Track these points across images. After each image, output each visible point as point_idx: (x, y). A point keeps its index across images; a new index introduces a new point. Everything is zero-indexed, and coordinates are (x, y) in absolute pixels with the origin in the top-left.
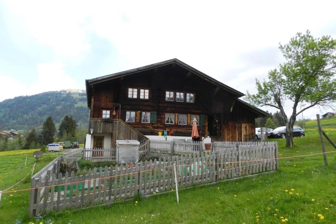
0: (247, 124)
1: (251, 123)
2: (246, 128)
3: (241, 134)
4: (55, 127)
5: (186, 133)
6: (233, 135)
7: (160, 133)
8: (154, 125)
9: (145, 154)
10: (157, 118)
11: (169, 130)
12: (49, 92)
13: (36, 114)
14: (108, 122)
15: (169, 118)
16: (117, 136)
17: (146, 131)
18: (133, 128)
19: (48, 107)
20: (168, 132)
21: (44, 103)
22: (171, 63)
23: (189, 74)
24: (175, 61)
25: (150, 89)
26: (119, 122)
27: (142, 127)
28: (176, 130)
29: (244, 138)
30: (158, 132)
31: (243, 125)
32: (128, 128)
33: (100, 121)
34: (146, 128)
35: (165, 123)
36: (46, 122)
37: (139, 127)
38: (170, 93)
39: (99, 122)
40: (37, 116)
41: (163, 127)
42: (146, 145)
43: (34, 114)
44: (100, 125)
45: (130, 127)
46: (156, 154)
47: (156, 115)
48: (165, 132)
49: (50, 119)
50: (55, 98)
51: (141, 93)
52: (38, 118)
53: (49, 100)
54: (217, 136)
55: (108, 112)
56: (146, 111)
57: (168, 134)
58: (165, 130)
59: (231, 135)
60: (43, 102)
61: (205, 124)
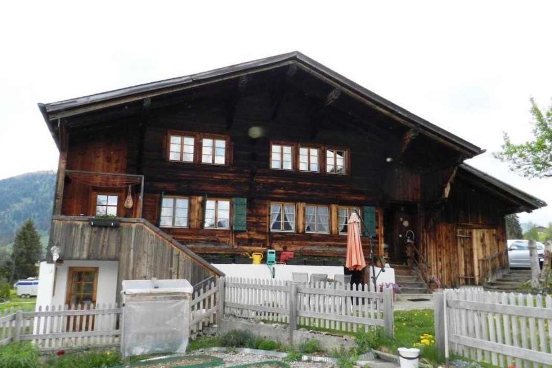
0: (486, 230)
1: (496, 228)
2: (482, 240)
3: (472, 256)
4: (39, 243)
5: (326, 257)
6: (450, 260)
7: (257, 258)
8: (239, 236)
9: (212, 322)
10: (248, 215)
11: (281, 249)
12: (37, 171)
13: (10, 216)
14: (106, 227)
15: (280, 215)
16: (131, 267)
17: (220, 250)
18: (177, 243)
19: (34, 202)
20: (278, 254)
21: (25, 195)
22: (286, 64)
23: (333, 96)
24: (294, 58)
25: (229, 139)
26: (137, 227)
27: (207, 242)
28: (299, 248)
29: (479, 267)
30: (251, 255)
31: (477, 234)
32: (164, 244)
33: (81, 223)
34: (216, 242)
35: (269, 229)
36: (21, 233)
37: (197, 242)
38: (282, 149)
39: (80, 227)
40: (11, 220)
41: (266, 240)
42: (215, 294)
43: (6, 216)
44: (83, 235)
45: (171, 242)
46: (244, 321)
47: (246, 206)
48: (269, 255)
49: (29, 226)
50: (49, 183)
51: (204, 149)
52: (13, 226)
53: (36, 188)
54: (407, 264)
55: (113, 200)
56: (217, 196)
57: (279, 260)
58: (270, 248)
59: (445, 260)
60: (24, 192)
61: (377, 230)
